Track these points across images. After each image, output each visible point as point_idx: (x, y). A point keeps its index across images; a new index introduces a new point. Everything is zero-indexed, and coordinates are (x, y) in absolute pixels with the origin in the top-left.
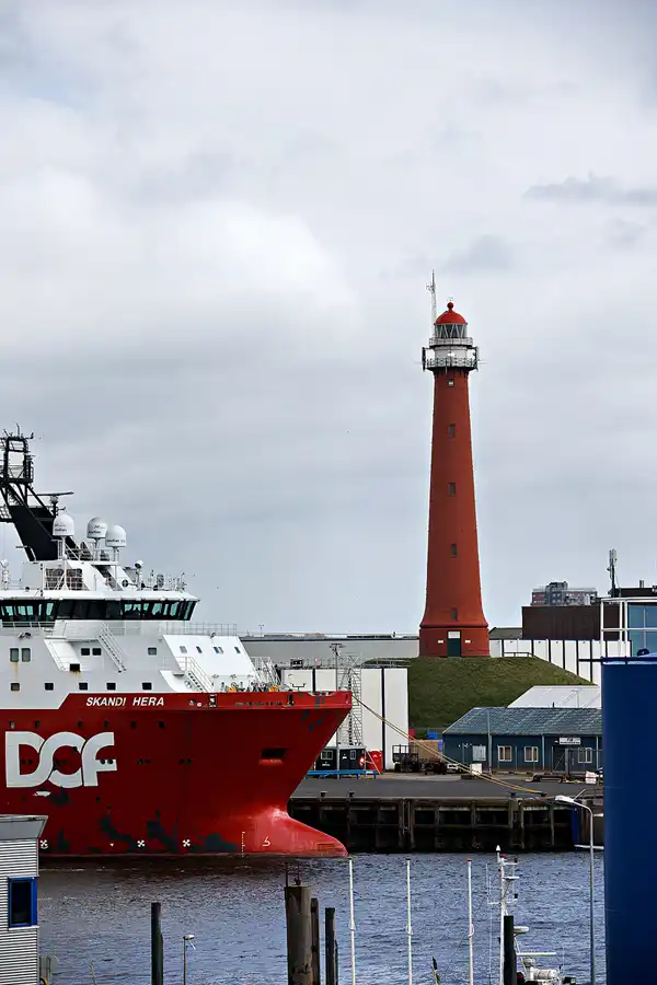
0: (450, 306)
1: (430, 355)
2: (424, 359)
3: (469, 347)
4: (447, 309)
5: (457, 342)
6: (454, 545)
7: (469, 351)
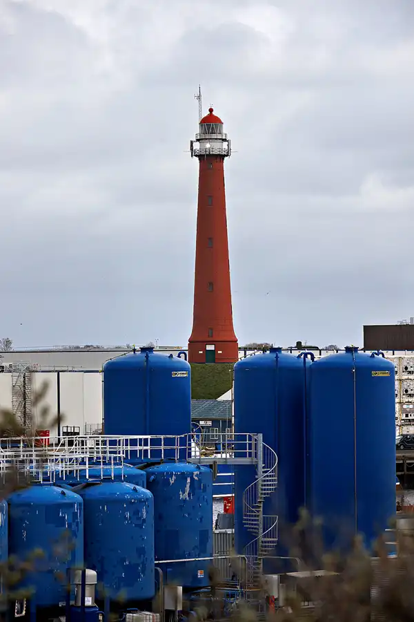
0: (211, 110)
1: (197, 146)
2: (192, 149)
3: (225, 140)
4: (209, 113)
5: (214, 136)
6: (211, 284)
7: (224, 143)
